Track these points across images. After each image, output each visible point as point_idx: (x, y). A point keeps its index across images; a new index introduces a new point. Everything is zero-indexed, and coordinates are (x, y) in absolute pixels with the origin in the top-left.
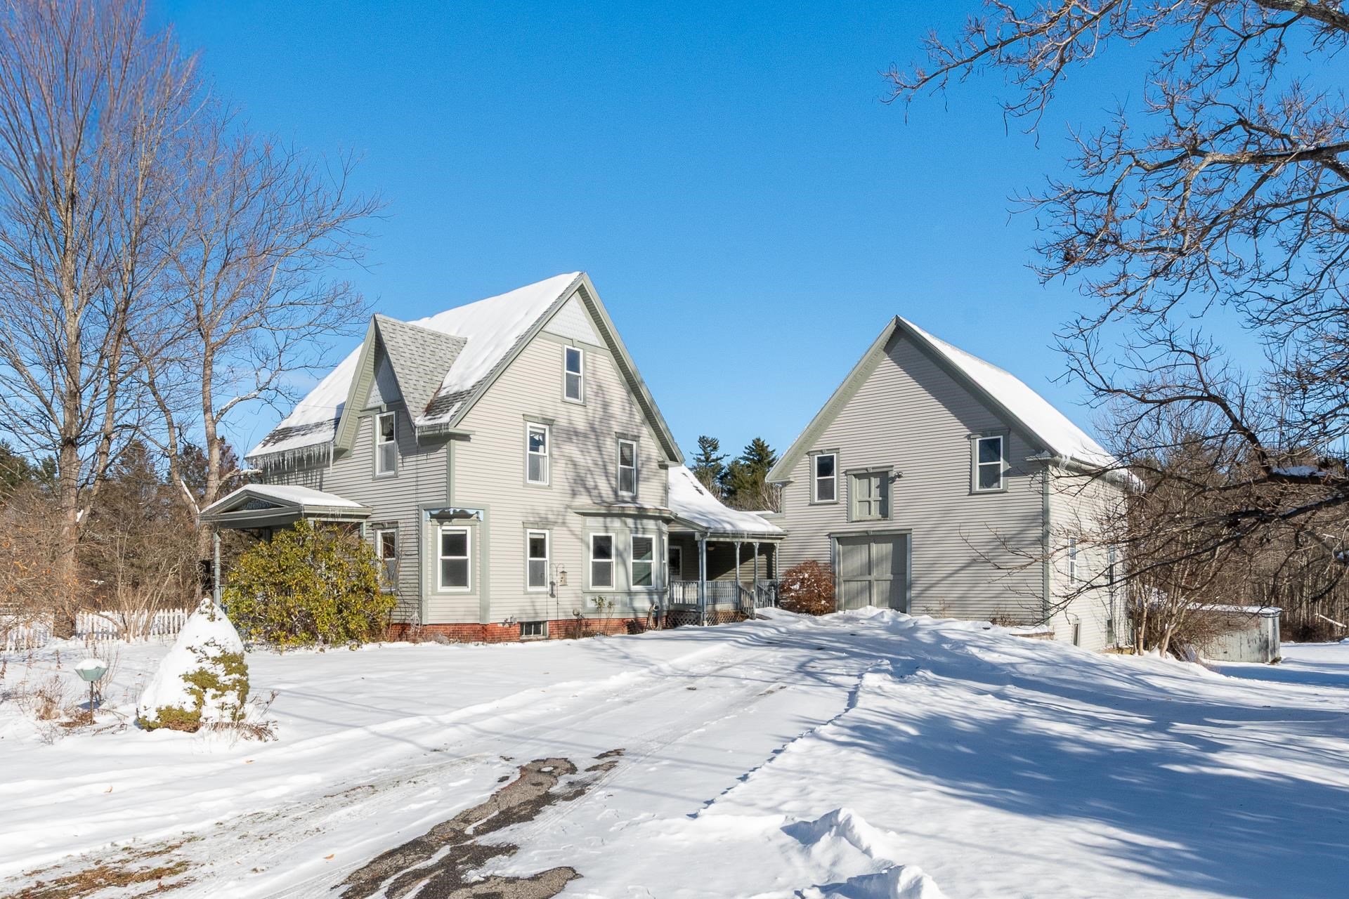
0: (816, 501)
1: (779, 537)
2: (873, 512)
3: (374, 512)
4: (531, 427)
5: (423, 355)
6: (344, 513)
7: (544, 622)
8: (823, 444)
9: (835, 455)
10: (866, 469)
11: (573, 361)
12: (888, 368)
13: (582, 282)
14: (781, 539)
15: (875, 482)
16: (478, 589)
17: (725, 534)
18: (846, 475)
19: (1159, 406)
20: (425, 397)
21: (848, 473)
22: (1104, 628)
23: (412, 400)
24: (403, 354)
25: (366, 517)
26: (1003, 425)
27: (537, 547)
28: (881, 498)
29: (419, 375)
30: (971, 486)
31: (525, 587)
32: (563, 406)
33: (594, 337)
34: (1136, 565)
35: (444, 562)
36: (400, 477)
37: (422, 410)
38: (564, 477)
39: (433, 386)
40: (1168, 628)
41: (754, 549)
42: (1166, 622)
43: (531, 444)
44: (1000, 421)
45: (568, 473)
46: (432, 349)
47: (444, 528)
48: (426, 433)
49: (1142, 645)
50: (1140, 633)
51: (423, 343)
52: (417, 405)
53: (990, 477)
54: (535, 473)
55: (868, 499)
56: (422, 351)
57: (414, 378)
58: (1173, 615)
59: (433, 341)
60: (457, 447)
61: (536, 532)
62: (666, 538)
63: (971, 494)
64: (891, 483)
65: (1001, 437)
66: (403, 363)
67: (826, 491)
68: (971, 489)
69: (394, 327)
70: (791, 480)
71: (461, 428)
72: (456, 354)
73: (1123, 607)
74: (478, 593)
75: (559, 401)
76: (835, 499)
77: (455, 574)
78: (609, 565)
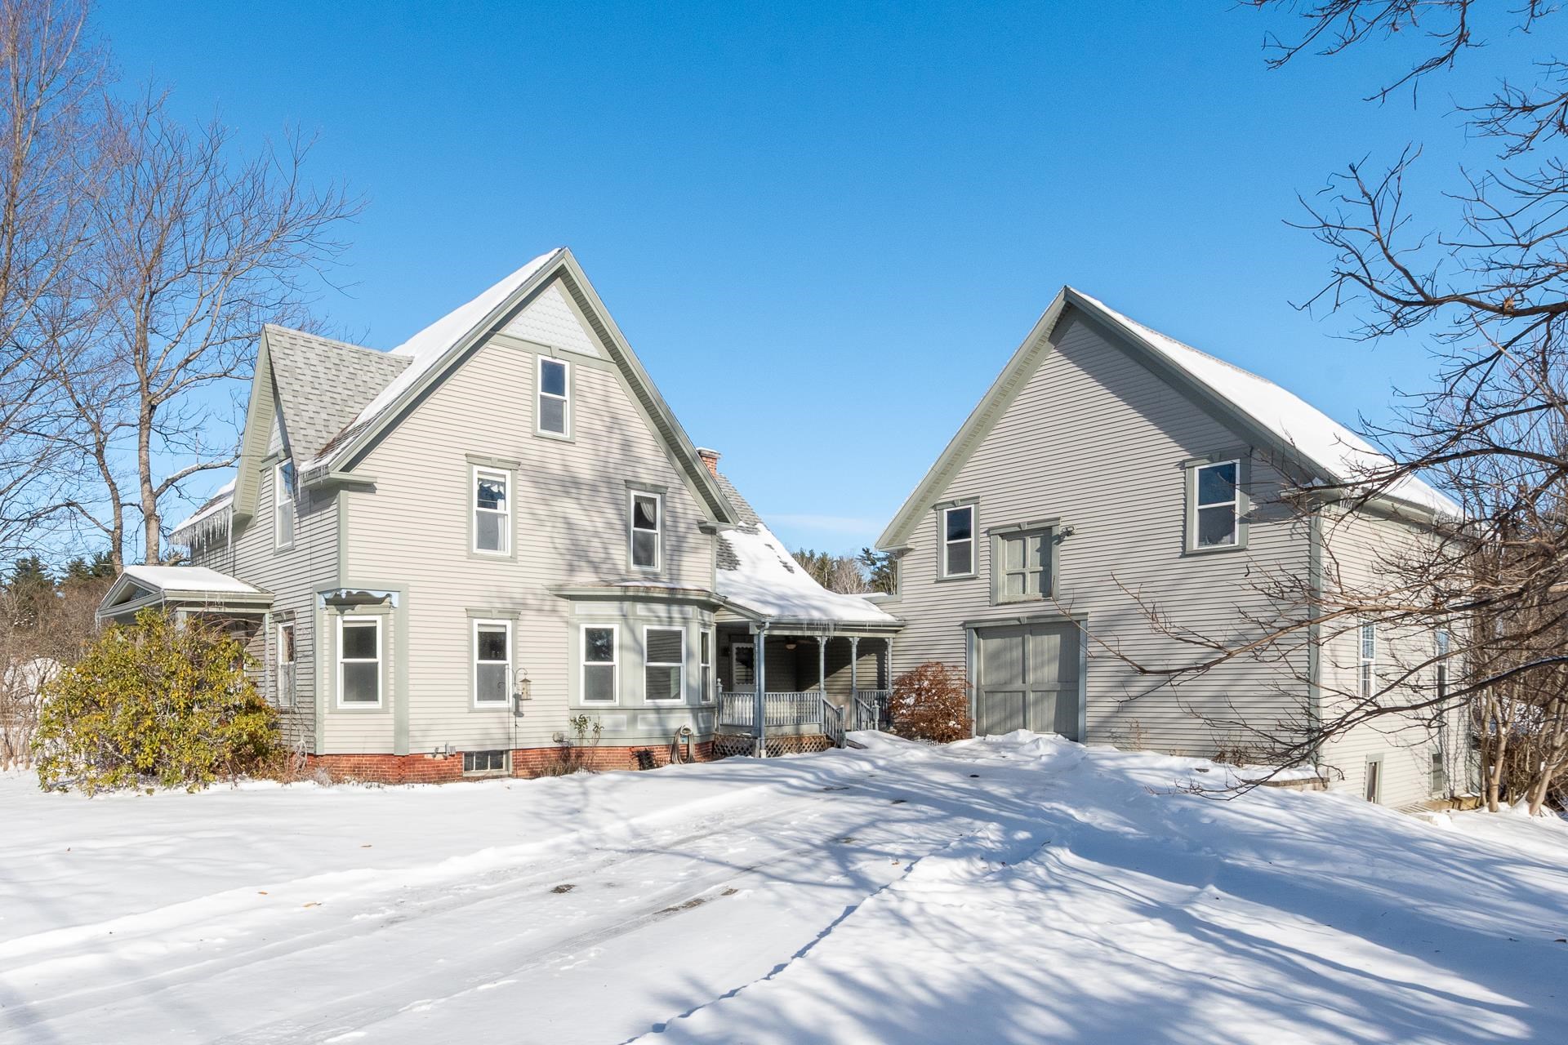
0: (946, 575)
1: (896, 629)
2: (1028, 590)
3: (277, 598)
4: (479, 472)
5: (335, 378)
6: (227, 600)
7: (507, 751)
8: (955, 492)
9: (973, 506)
10: (1019, 525)
11: (553, 378)
12: (1056, 367)
13: (563, 262)
14: (896, 631)
15: (1033, 544)
16: (392, 705)
17: (797, 625)
18: (989, 536)
19: (1549, 320)
20: (325, 434)
21: (991, 532)
22: (1426, 766)
23: (301, 438)
24: (300, 377)
25: (268, 606)
26: (1241, 442)
27: (492, 645)
28: (1041, 569)
29: (322, 405)
30: (1184, 542)
31: (471, 702)
32: (537, 442)
33: (587, 343)
34: (1485, 665)
35: (347, 666)
36: (298, 549)
37: (314, 452)
38: (550, 545)
39: (341, 419)
40: (1546, 770)
41: (851, 647)
42: (1541, 759)
43: (480, 496)
44: (1234, 437)
45: (557, 540)
46: (352, 371)
47: (346, 618)
48: (310, 483)
49: (1495, 794)
50: (1493, 776)
51: (337, 362)
52: (308, 445)
53: (1217, 526)
54: (489, 537)
55: (1020, 569)
56: (334, 372)
57: (312, 408)
58: (1556, 748)
59: (356, 361)
60: (350, 501)
61: (494, 624)
62: (712, 633)
63: (1184, 555)
64: (1058, 544)
65: (1237, 461)
66: (298, 388)
67: (960, 560)
68: (1184, 547)
69: (293, 342)
70: (909, 546)
71: (358, 473)
72: (389, 378)
73: (1462, 733)
74: (392, 710)
75: (529, 436)
76: (973, 573)
77: (362, 684)
78: (609, 671)
